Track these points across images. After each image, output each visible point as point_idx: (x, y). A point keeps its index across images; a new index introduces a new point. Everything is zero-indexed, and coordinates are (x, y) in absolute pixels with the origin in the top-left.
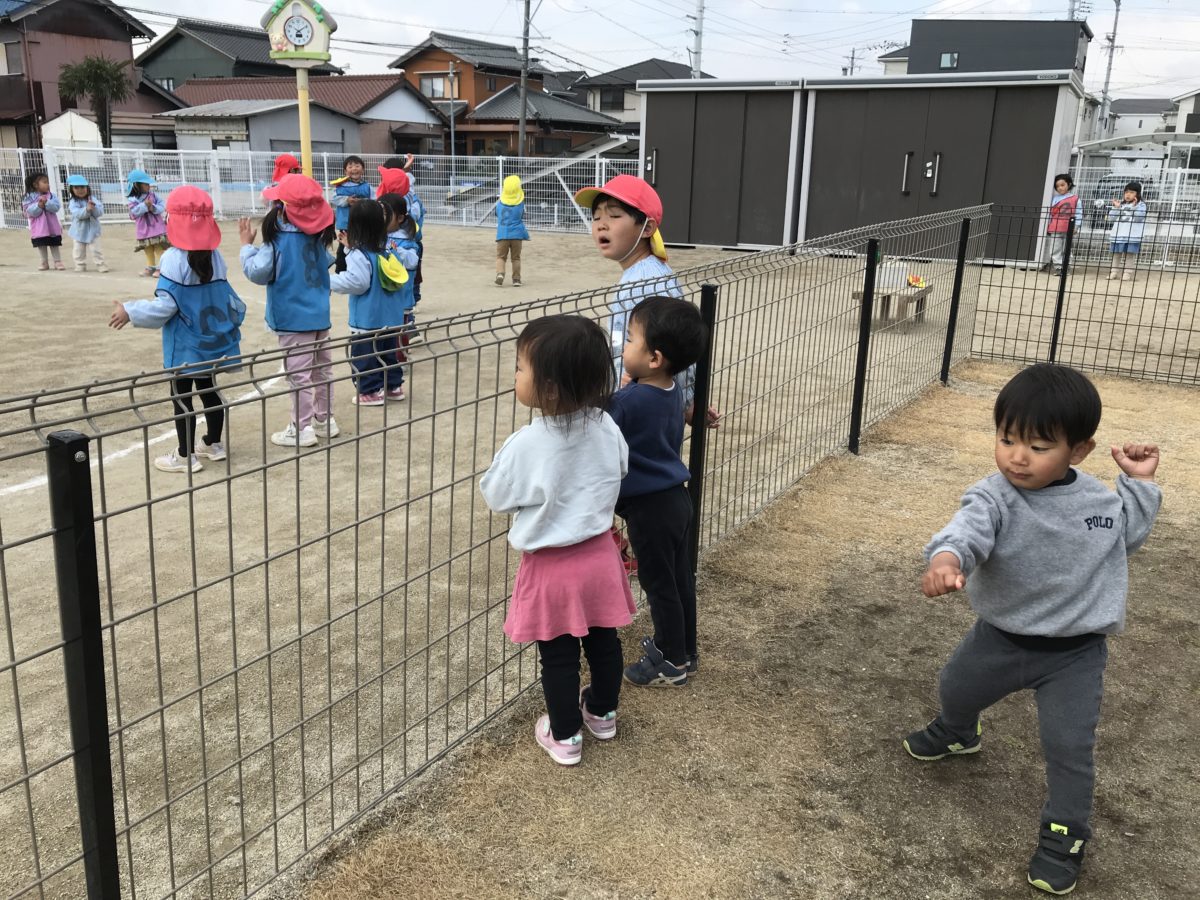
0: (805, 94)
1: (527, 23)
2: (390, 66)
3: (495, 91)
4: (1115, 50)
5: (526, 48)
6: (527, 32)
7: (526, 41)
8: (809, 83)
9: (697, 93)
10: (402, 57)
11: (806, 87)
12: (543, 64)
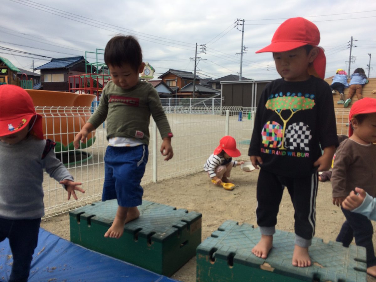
0: (255, 84)
1: (195, 66)
2: (158, 78)
3: (186, 84)
4: (370, 69)
5: (195, 73)
6: (195, 69)
7: (195, 71)
8: (256, 81)
9: (233, 84)
10: (161, 76)
11: (255, 82)
12: (200, 77)
